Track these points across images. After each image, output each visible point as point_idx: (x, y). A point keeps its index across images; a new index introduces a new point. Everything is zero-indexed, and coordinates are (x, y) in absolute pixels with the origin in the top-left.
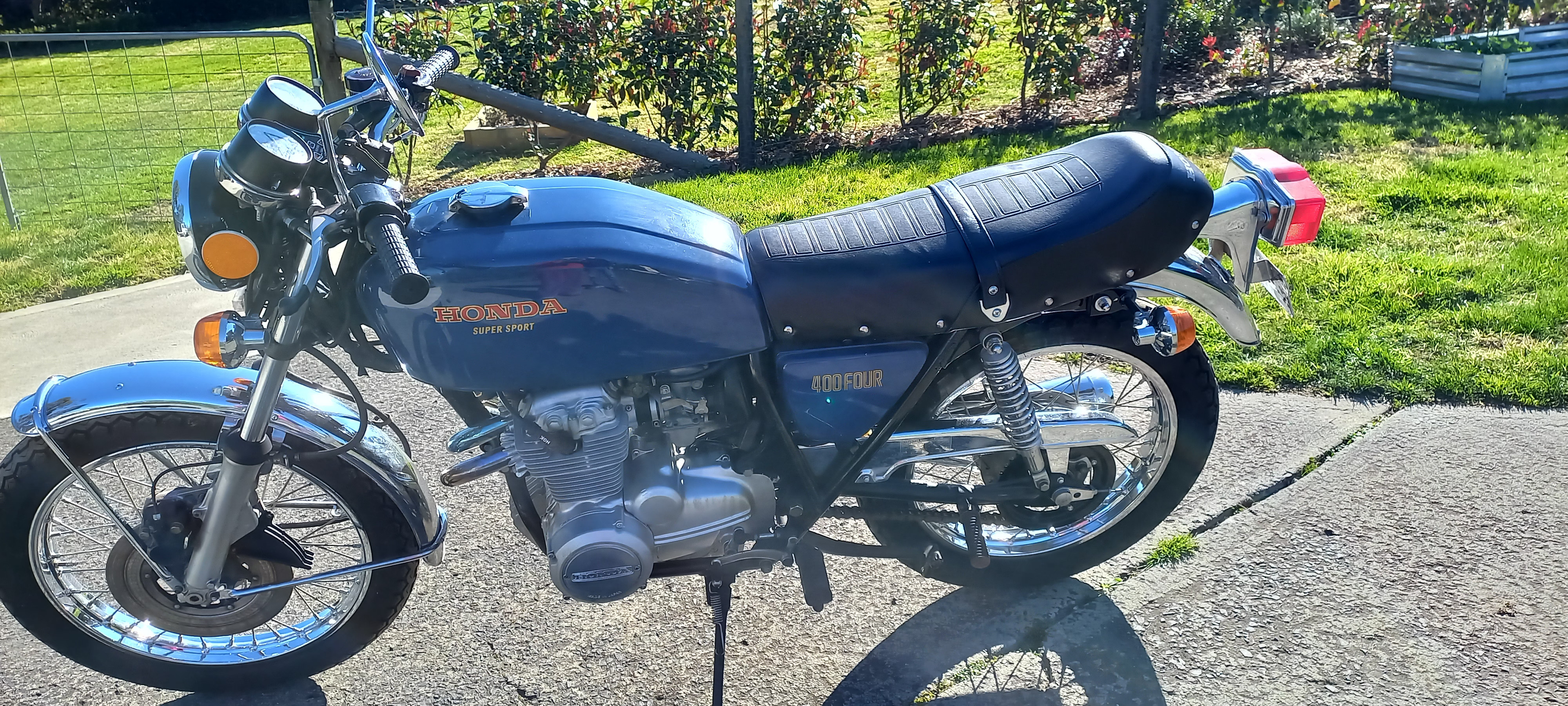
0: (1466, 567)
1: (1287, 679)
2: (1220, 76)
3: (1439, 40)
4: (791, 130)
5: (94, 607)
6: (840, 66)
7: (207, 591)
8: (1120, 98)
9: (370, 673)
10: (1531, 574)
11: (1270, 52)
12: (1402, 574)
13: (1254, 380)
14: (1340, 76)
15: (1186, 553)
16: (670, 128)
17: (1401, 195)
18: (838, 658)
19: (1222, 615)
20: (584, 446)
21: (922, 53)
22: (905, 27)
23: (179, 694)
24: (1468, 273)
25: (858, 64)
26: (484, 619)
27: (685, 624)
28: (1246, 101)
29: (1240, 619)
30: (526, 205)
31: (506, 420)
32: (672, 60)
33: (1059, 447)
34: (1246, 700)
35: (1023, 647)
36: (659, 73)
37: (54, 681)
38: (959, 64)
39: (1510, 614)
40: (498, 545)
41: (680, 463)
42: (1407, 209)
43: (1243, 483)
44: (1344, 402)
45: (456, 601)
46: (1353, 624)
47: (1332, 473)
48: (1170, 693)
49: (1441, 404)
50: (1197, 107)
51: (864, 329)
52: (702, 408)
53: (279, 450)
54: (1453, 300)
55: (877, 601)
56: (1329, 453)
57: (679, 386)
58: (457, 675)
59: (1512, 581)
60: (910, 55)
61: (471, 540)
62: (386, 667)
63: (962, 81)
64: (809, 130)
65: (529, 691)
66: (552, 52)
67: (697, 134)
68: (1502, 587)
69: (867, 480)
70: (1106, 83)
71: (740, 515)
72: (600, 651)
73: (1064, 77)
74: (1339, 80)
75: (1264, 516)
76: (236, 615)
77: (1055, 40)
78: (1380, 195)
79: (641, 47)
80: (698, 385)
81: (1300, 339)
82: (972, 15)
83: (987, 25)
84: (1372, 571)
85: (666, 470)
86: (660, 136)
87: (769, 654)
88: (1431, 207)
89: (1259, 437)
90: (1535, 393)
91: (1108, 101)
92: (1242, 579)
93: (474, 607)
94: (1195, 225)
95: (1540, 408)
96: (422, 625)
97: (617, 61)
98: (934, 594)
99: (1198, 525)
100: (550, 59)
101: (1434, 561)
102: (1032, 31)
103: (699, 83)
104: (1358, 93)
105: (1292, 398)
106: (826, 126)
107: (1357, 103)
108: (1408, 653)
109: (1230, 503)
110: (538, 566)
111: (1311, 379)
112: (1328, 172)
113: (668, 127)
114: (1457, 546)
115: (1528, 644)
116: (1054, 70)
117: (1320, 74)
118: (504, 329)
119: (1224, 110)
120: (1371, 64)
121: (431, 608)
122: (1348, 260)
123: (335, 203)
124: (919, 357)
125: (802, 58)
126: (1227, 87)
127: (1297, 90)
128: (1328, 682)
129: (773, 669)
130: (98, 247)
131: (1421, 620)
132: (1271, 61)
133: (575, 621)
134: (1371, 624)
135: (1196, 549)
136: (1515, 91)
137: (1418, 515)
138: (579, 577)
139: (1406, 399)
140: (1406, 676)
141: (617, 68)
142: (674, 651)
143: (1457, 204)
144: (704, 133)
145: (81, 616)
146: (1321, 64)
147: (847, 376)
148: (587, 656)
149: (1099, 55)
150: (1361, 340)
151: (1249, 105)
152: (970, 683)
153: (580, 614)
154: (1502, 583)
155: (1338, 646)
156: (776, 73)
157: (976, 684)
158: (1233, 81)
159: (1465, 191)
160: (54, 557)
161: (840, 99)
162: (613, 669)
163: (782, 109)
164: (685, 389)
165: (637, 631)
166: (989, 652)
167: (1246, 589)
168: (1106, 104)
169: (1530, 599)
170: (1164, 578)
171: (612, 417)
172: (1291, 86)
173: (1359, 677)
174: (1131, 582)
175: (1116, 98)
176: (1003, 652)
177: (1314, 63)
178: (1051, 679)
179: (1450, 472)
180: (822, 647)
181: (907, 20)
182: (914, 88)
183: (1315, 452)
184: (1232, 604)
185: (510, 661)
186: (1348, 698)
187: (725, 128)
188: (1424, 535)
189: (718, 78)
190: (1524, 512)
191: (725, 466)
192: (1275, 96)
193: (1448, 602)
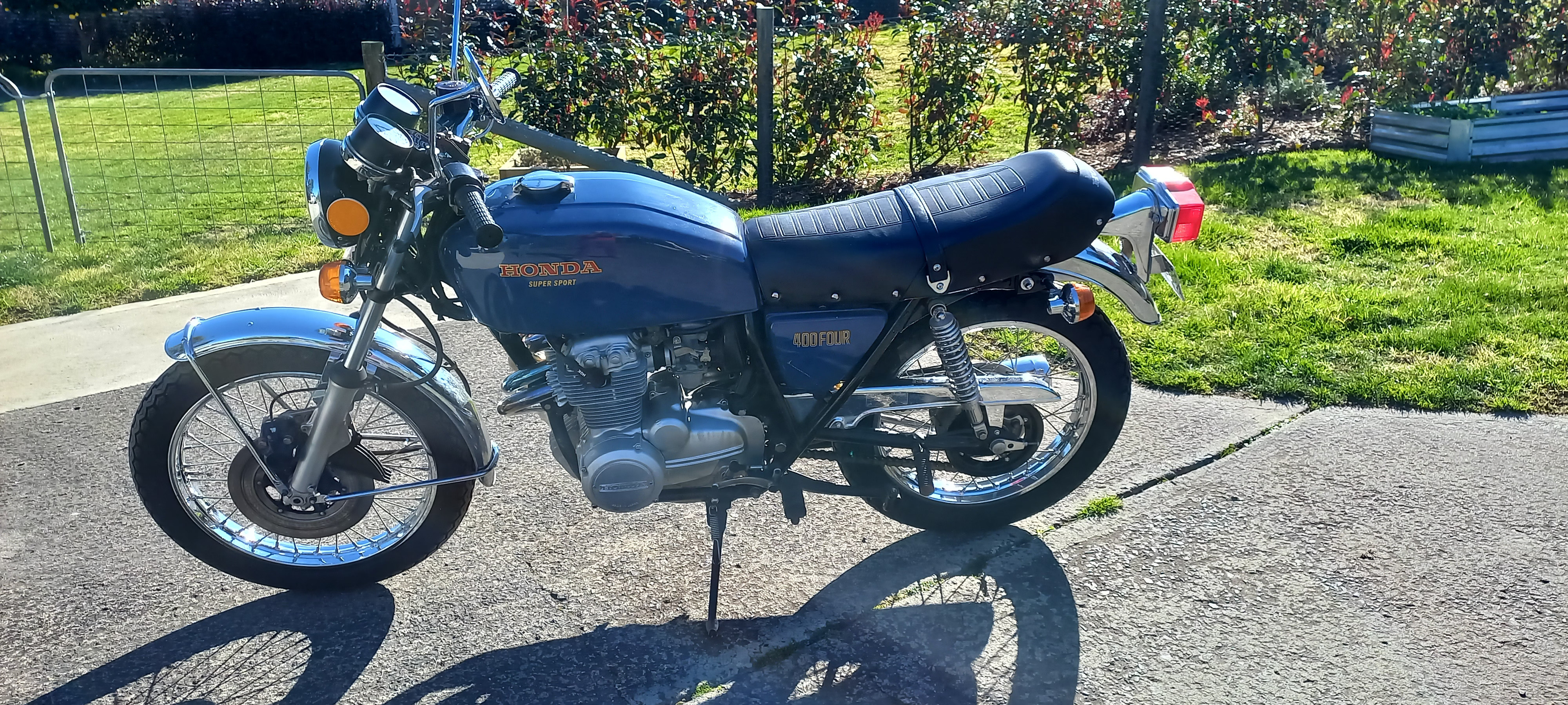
0: (1343, 525)
1: (1178, 598)
2: (1213, 135)
3: (1416, 106)
4: (807, 175)
5: (212, 513)
6: (855, 116)
7: (306, 495)
8: (1117, 153)
9: (429, 581)
10: (1395, 531)
11: (1259, 114)
12: (1289, 530)
13: (1193, 384)
14: (1325, 138)
15: (1111, 510)
16: (694, 170)
17: (1353, 239)
18: (814, 578)
19: (1134, 554)
20: (612, 381)
21: (931, 105)
22: (916, 81)
23: (274, 591)
24: (1395, 303)
25: (871, 115)
26: (523, 546)
27: (690, 553)
28: (1235, 158)
29: (1148, 557)
30: (572, 190)
31: (551, 363)
32: (698, 108)
33: (995, 404)
34: (1142, 612)
35: (966, 573)
36: (686, 119)
37: (170, 581)
38: (966, 117)
39: (1370, 558)
40: (534, 494)
41: (688, 405)
42: (1357, 251)
43: (1169, 462)
44: (1269, 404)
45: (500, 533)
46: (1238, 563)
47: (1246, 457)
48: (1081, 606)
49: (1352, 406)
50: (1188, 162)
51: (835, 296)
52: (706, 357)
53: (372, 380)
54: (1377, 324)
55: (850, 540)
56: (1248, 442)
57: (688, 338)
58: (501, 584)
59: (1378, 535)
60: (920, 108)
61: (511, 490)
62: (442, 577)
63: (969, 134)
64: (825, 175)
65: (560, 595)
66: (586, 96)
67: (719, 177)
68: (1370, 539)
69: (839, 425)
70: (1106, 140)
71: (735, 448)
72: (619, 569)
73: (1064, 132)
74: (1323, 141)
75: (1183, 486)
76: (327, 520)
77: (1056, 98)
78: (1335, 239)
79: (668, 94)
80: (703, 337)
81: (1239, 353)
82: (978, 71)
83: (992, 81)
84: (1264, 527)
85: (676, 407)
86: (684, 177)
87: (758, 574)
88: (1379, 250)
89: (1190, 428)
90: (1431, 398)
91: (1106, 156)
92: (1155, 530)
93: (514, 538)
94: (1099, 222)
95: (1435, 410)
96: (472, 549)
97: (646, 106)
98: (898, 536)
99: (1125, 491)
100: (582, 103)
101: (1318, 521)
102: (1035, 88)
103: (722, 129)
104: (1339, 153)
105: (1225, 400)
106: (840, 171)
107: (1335, 161)
108: (1281, 583)
109: (1155, 476)
110: (568, 510)
111: (1242, 385)
112: (1293, 219)
113: (691, 168)
114: (1339, 510)
115: (1379, 579)
116: (1056, 125)
117: (1307, 135)
118: (553, 283)
119: (1213, 165)
120: (1355, 128)
121: (479, 537)
122: (1294, 291)
123: (430, 177)
124: (880, 322)
125: (819, 108)
126: (1218, 145)
127: (1283, 149)
128: (1211, 602)
129: (760, 584)
130: (171, 259)
131: (1297, 561)
132: (1260, 123)
133: (599, 548)
134: (1254, 564)
135: (1121, 507)
136: (1481, 154)
137: (1311, 488)
138: (605, 488)
139: (1322, 402)
140: (1275, 599)
141: (645, 113)
142: (680, 569)
143: (1402, 247)
144: (725, 175)
145: (203, 518)
146: (1309, 126)
147: (821, 334)
148: (608, 572)
149: (1101, 113)
150: (1291, 355)
151: (1236, 162)
152: (920, 596)
153: (603, 544)
154: (1369, 537)
155: (1225, 578)
156: (794, 121)
157: (925, 597)
158: (1224, 139)
159: (1410, 237)
160: (185, 466)
161: (854, 147)
162: (629, 582)
163: (800, 155)
164: (693, 341)
165: (650, 556)
166: (938, 576)
167: (1156, 537)
168: (1103, 158)
169: (1389, 548)
170: (1090, 528)
171: (634, 358)
172: (1278, 145)
173: (1238, 598)
174: (1062, 530)
175: (1113, 153)
176: (950, 576)
177: (1302, 125)
178: (986, 595)
179: (1345, 457)
180: (801, 570)
181: (917, 75)
182: (924, 139)
183: (1236, 440)
184: (1143, 547)
185: (545, 575)
186: (1224, 612)
187: (745, 172)
188: (1314, 502)
189: (740, 124)
190: (1400, 487)
191: (724, 409)
192: (1262, 154)
193: (1322, 549)
